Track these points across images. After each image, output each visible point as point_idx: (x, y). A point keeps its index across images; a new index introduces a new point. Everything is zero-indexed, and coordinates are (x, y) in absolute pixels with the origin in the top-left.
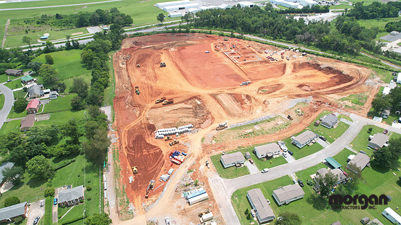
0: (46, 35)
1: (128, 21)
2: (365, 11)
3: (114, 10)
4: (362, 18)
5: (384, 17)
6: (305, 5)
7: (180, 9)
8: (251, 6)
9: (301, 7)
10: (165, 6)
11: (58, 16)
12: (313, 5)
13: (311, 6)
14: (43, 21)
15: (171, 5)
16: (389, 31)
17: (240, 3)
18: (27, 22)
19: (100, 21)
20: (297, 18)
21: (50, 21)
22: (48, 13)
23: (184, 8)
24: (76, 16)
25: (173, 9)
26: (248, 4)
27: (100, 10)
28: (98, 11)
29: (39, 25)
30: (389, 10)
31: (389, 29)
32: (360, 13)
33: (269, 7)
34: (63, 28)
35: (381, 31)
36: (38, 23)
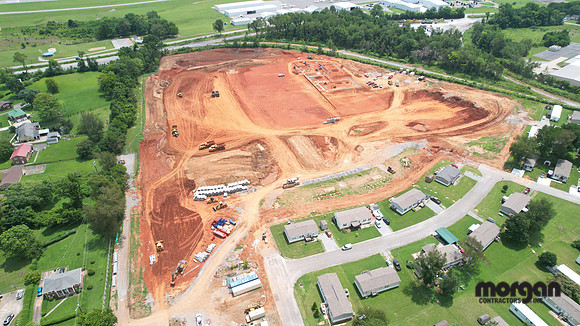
0: (52, 51)
1: (170, 31)
2: (515, 16)
3: (152, 15)
4: (510, 26)
5: (543, 25)
6: (430, 7)
7: (249, 13)
8: (352, 9)
9: (423, 10)
10: (228, 8)
11: (71, 23)
12: (441, 8)
13: (437, 9)
14: (49, 30)
15: (236, 7)
16: (548, 44)
17: (335, 5)
18: (26, 31)
19: (132, 30)
20: (415, 26)
21: (60, 30)
22: (56, 20)
23: (254, 12)
24: (97, 23)
25: (237, 14)
26: (347, 6)
27: (132, 15)
28: (129, 17)
29: (42, 36)
30: (550, 14)
31: (548, 43)
32: (508, 18)
33: (377, 10)
34: (78, 40)
35: (535, 45)
36: (42, 33)
